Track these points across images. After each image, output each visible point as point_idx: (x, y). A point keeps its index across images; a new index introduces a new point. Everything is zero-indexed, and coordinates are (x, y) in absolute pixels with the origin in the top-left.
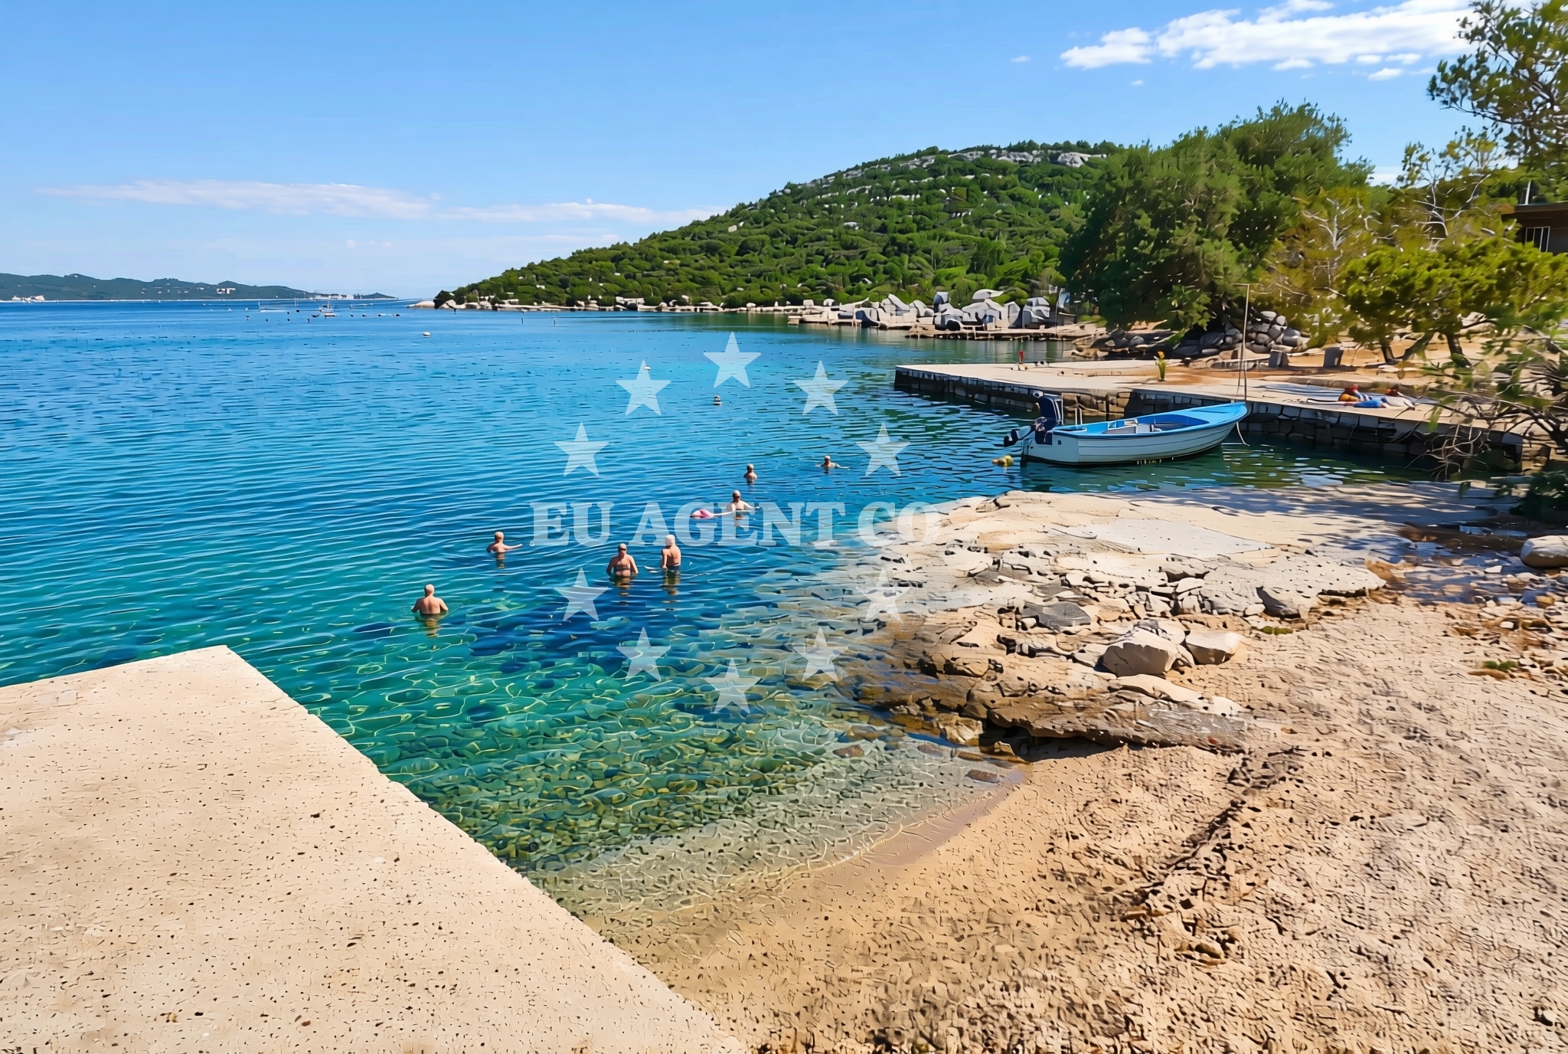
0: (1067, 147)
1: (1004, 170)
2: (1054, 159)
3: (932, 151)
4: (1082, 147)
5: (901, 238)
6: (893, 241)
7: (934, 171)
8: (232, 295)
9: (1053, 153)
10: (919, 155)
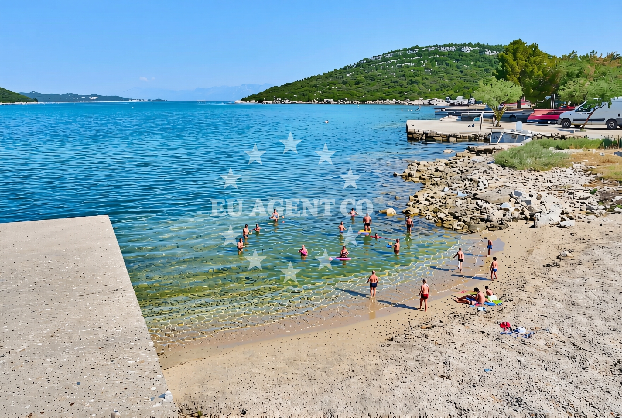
0: (465, 45)
1: (443, 54)
2: (460, 50)
3: (417, 47)
4: (470, 45)
5: (413, 79)
6: (411, 80)
7: (418, 54)
8: (97, 100)
9: (459, 47)
10: (413, 48)
